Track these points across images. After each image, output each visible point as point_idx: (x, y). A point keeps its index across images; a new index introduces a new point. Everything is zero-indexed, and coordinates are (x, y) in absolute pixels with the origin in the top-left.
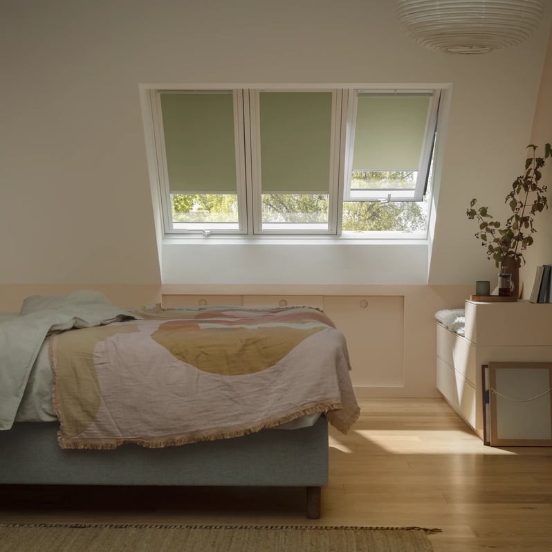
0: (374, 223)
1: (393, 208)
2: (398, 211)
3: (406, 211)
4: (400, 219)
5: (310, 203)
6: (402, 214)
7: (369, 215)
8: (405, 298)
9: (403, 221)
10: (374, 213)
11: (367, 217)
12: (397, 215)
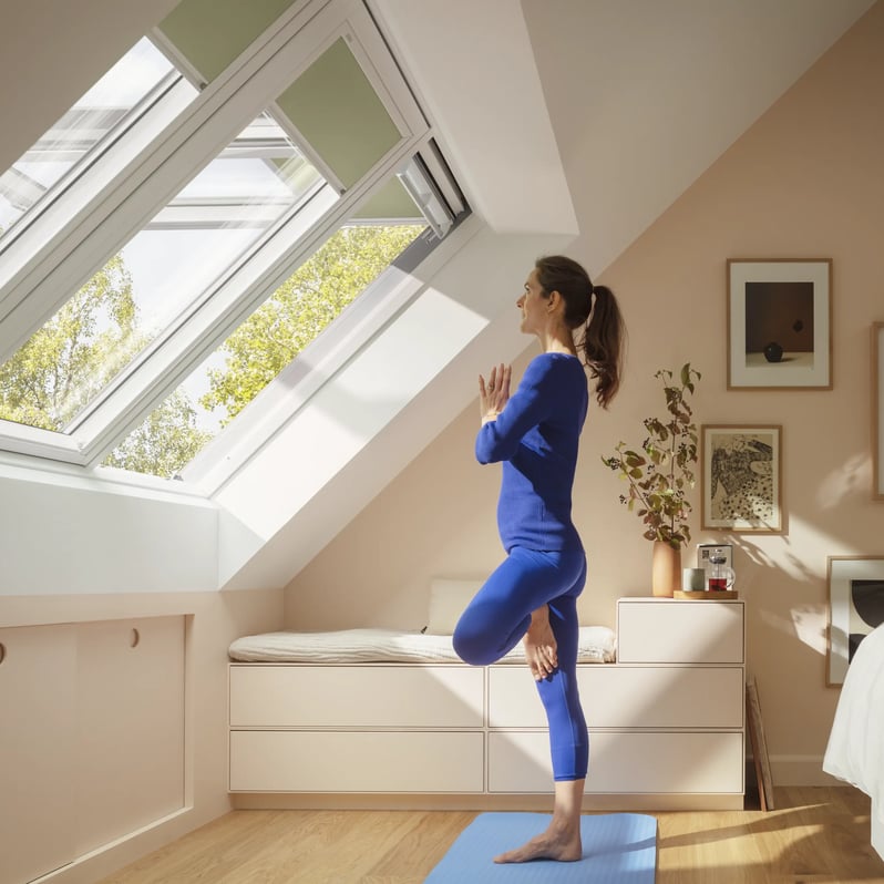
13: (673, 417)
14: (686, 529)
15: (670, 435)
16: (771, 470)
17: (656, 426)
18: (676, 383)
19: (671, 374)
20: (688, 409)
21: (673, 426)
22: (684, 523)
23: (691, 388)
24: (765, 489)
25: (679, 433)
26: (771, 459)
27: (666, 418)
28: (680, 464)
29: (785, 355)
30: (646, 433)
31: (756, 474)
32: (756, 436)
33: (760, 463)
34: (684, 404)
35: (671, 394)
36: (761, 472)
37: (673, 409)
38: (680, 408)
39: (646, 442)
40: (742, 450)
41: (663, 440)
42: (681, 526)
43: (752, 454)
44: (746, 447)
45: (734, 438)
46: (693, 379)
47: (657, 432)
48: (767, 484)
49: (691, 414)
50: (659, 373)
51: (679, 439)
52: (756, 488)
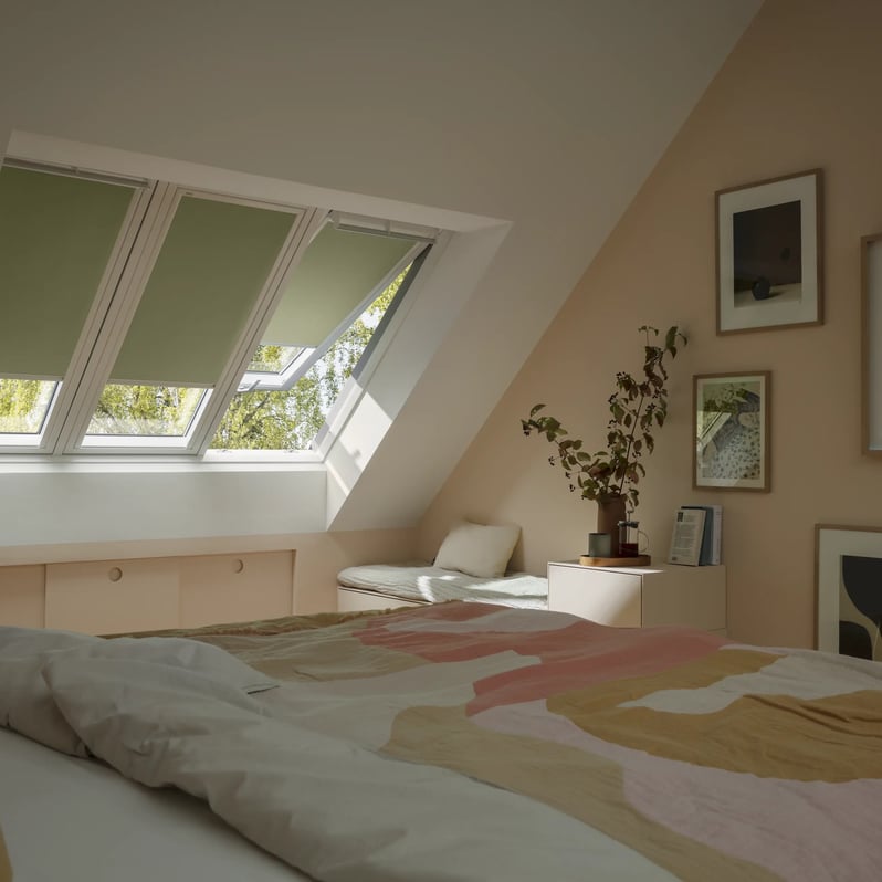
0: (253, 443)
1: (284, 419)
2: (291, 425)
3: (304, 424)
4: (295, 437)
5: (151, 412)
6: (297, 429)
7: (245, 430)
8: (297, 554)
9: (300, 440)
10: (253, 427)
11: (243, 434)
12: (290, 430)
13: (646, 379)
14: (636, 493)
15: (639, 396)
16: (758, 422)
17: (627, 383)
18: (659, 342)
19: (657, 332)
20: (664, 373)
21: (644, 388)
22: (634, 486)
23: (674, 351)
24: (752, 444)
25: (649, 394)
26: (759, 410)
27: (640, 378)
28: (643, 427)
29: (773, 290)
30: (615, 388)
31: (743, 427)
32: (743, 384)
33: (747, 415)
34: (662, 368)
35: (652, 353)
36: (748, 425)
37: (648, 370)
38: (656, 371)
39: (613, 396)
40: (731, 401)
41: (631, 399)
42: (631, 490)
43: (740, 404)
44: (736, 397)
45: (723, 387)
46: (678, 343)
47: (627, 390)
48: (754, 438)
49: (666, 378)
50: (644, 328)
51: (648, 400)
52: (744, 443)
